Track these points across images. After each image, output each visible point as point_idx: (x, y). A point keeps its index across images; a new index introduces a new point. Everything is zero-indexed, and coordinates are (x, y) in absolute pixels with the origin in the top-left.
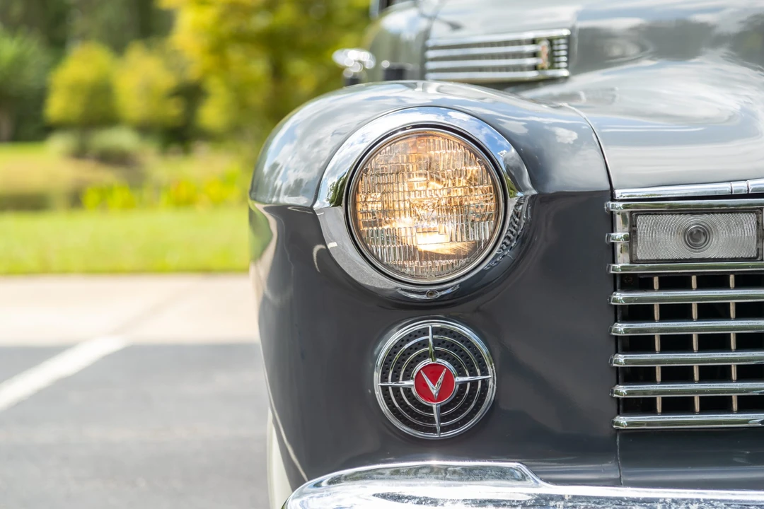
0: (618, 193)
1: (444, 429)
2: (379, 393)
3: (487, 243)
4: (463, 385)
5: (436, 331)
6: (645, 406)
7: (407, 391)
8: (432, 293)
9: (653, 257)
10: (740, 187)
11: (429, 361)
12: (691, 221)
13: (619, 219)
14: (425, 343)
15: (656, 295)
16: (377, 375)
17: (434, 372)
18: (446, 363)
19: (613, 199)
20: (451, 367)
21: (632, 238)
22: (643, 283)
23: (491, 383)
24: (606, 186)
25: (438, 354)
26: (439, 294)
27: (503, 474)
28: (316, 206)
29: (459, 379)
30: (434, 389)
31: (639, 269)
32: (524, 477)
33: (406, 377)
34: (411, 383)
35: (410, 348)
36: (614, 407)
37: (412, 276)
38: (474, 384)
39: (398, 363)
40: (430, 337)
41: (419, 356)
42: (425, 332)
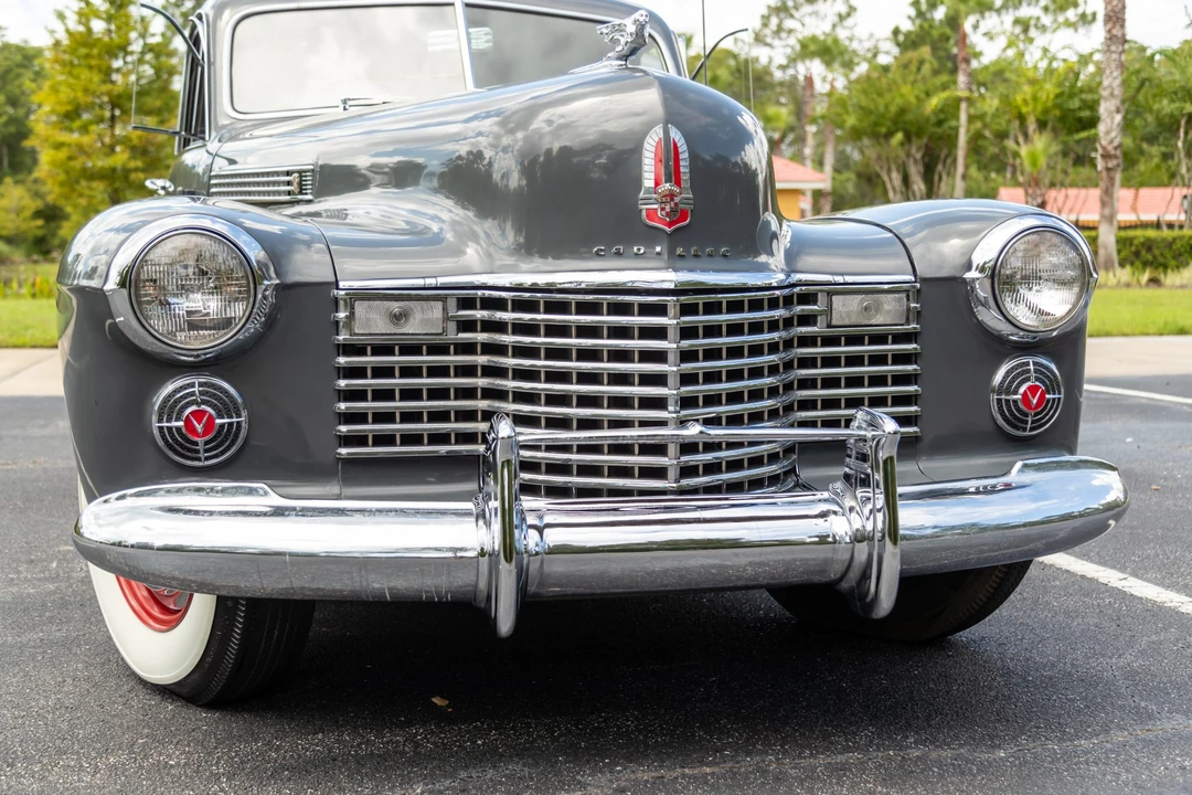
0: (341, 284)
1: (207, 459)
2: (156, 433)
3: (240, 319)
4: (222, 426)
5: (201, 385)
6: (360, 440)
7: (178, 429)
8: (198, 356)
9: (367, 332)
10: (431, 282)
11: (194, 408)
12: (396, 306)
13: (342, 303)
14: (193, 394)
15: (369, 360)
16: (155, 418)
17: (198, 415)
18: (209, 409)
19: (338, 288)
20: (212, 412)
21: (351, 316)
22: (358, 350)
23: (243, 424)
24: (332, 279)
25: (204, 402)
26: (203, 357)
27: (251, 492)
28: (105, 288)
29: (218, 421)
30: (199, 428)
31: (356, 340)
32: (266, 493)
33: (178, 419)
34: (181, 424)
35: (181, 397)
36: (336, 442)
37: (182, 343)
38: (231, 424)
39: (170, 408)
40: (196, 389)
41: (188, 403)
42: (192, 385)
